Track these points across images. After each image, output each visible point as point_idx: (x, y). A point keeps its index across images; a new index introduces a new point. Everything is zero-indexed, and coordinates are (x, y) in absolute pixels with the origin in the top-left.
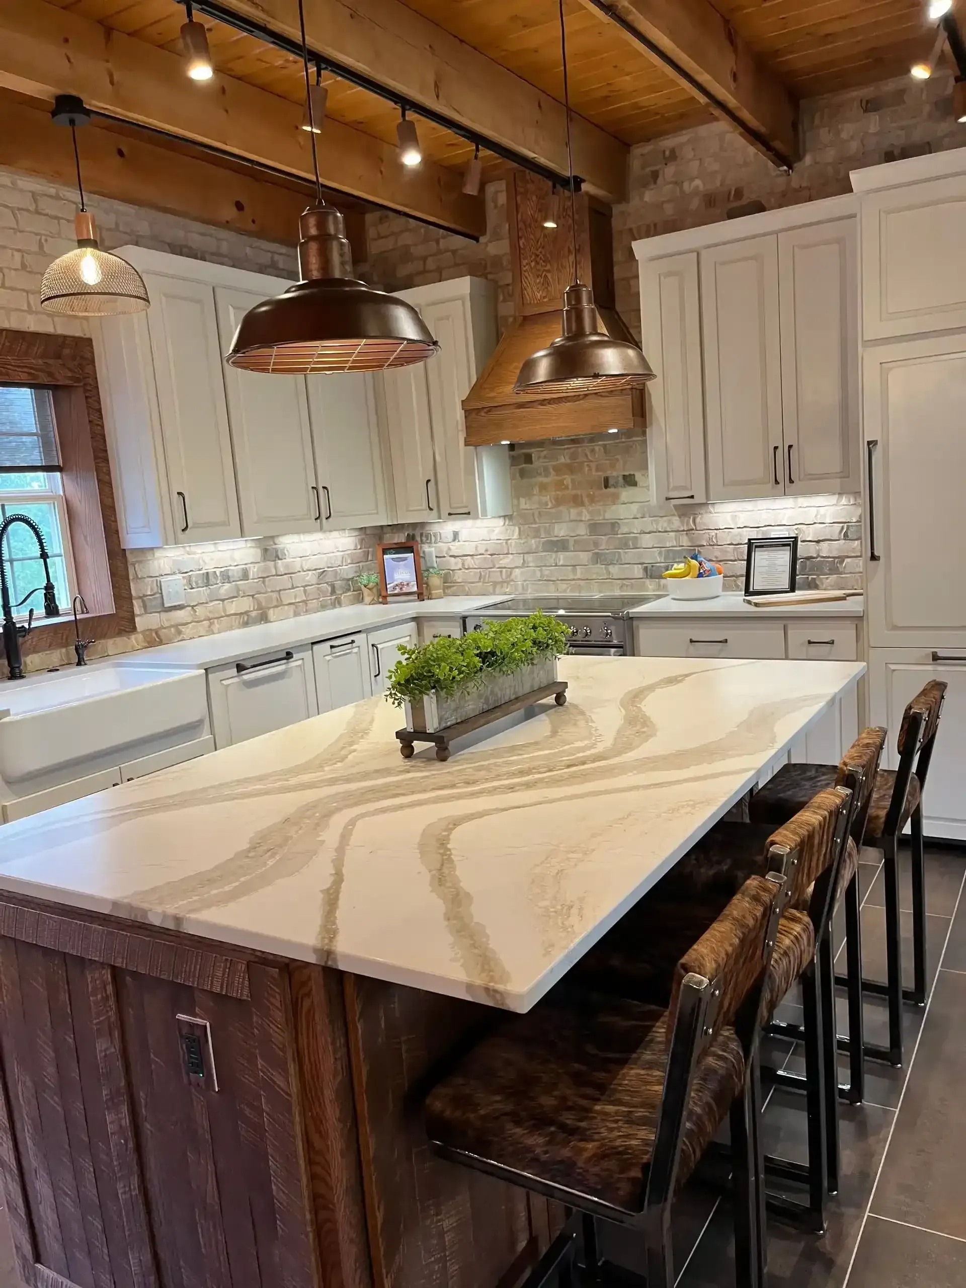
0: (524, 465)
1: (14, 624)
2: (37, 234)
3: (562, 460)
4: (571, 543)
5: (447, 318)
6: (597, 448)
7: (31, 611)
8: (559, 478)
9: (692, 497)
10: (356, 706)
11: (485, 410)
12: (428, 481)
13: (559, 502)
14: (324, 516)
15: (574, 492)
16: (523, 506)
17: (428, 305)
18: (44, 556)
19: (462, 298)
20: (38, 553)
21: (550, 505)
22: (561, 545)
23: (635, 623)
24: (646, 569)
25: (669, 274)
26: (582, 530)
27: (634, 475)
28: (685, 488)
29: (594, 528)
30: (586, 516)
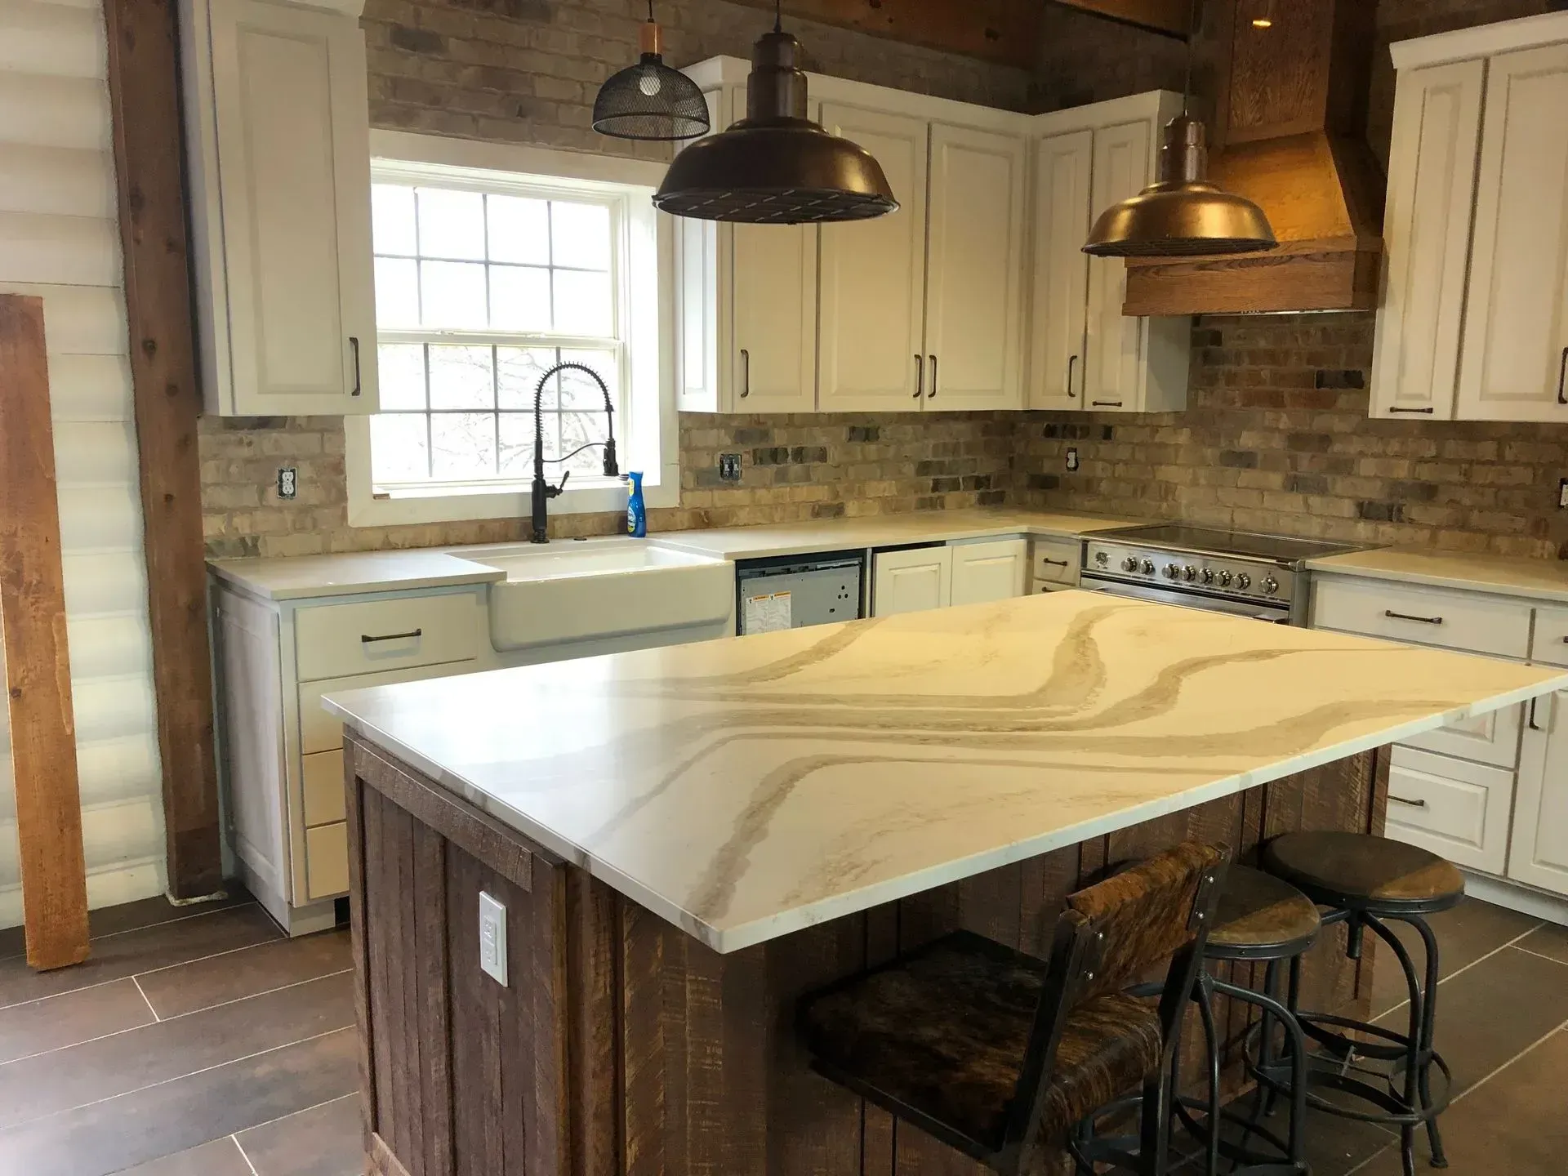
0: (1209, 347)
1: (544, 482)
2: (626, 43)
3: (1262, 344)
4: (1260, 457)
5: (1124, 145)
6: (1312, 331)
7: (567, 475)
8: (1254, 367)
9: (1430, 411)
10: (847, 625)
11: (1154, 269)
12: (1074, 357)
13: (1250, 400)
14: (927, 390)
15: (1273, 388)
16: (1201, 402)
17: (1106, 127)
18: (609, 409)
19: (1148, 120)
20: (603, 405)
21: (1238, 405)
22: (1245, 460)
23: (1313, 578)
24: (1360, 505)
25: (1438, 90)
26: (1278, 443)
27: (1360, 372)
28: (1420, 397)
29: (1297, 440)
30: (1284, 422)
